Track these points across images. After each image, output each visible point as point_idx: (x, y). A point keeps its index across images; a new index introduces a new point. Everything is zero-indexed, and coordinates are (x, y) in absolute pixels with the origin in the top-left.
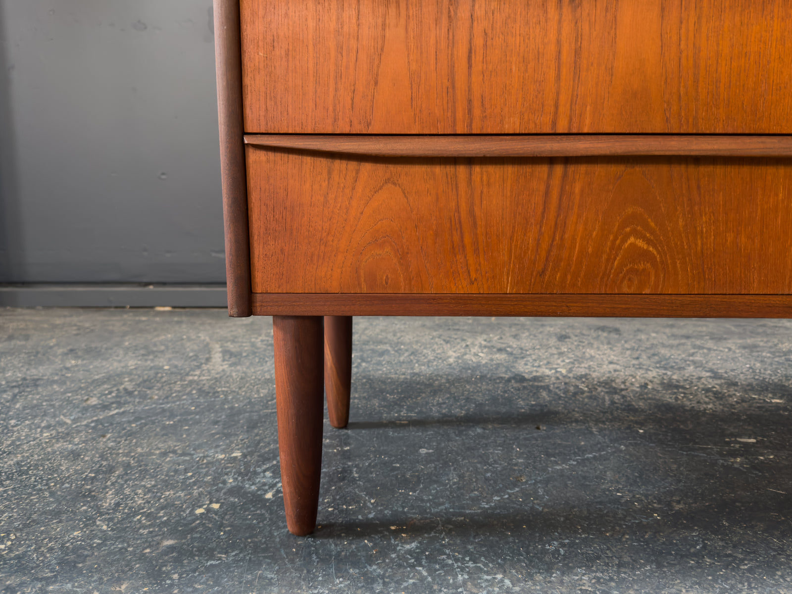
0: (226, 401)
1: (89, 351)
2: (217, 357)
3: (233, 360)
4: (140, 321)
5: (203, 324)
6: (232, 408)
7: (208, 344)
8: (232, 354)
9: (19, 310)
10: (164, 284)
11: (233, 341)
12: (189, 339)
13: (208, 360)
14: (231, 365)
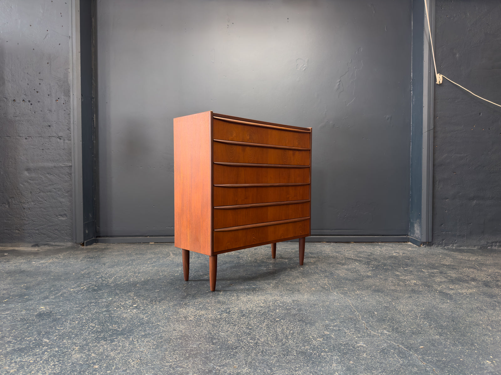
0: (176, 262)
1: (141, 254)
2: (172, 255)
3: (175, 255)
4: (148, 247)
5: (165, 247)
6: (177, 263)
7: (168, 252)
8: (175, 254)
9: (111, 244)
10: (152, 236)
11: (174, 251)
12: (163, 251)
13: (170, 255)
14: (175, 256)
